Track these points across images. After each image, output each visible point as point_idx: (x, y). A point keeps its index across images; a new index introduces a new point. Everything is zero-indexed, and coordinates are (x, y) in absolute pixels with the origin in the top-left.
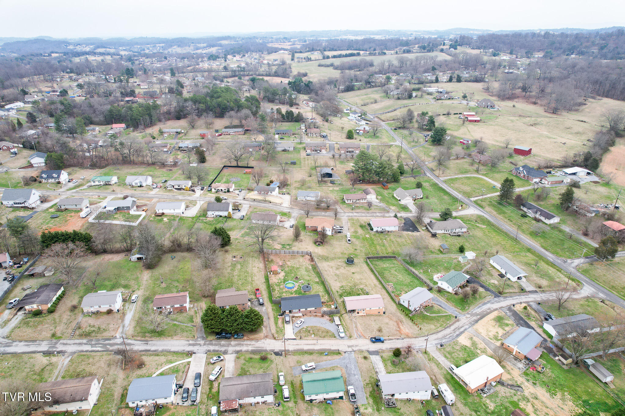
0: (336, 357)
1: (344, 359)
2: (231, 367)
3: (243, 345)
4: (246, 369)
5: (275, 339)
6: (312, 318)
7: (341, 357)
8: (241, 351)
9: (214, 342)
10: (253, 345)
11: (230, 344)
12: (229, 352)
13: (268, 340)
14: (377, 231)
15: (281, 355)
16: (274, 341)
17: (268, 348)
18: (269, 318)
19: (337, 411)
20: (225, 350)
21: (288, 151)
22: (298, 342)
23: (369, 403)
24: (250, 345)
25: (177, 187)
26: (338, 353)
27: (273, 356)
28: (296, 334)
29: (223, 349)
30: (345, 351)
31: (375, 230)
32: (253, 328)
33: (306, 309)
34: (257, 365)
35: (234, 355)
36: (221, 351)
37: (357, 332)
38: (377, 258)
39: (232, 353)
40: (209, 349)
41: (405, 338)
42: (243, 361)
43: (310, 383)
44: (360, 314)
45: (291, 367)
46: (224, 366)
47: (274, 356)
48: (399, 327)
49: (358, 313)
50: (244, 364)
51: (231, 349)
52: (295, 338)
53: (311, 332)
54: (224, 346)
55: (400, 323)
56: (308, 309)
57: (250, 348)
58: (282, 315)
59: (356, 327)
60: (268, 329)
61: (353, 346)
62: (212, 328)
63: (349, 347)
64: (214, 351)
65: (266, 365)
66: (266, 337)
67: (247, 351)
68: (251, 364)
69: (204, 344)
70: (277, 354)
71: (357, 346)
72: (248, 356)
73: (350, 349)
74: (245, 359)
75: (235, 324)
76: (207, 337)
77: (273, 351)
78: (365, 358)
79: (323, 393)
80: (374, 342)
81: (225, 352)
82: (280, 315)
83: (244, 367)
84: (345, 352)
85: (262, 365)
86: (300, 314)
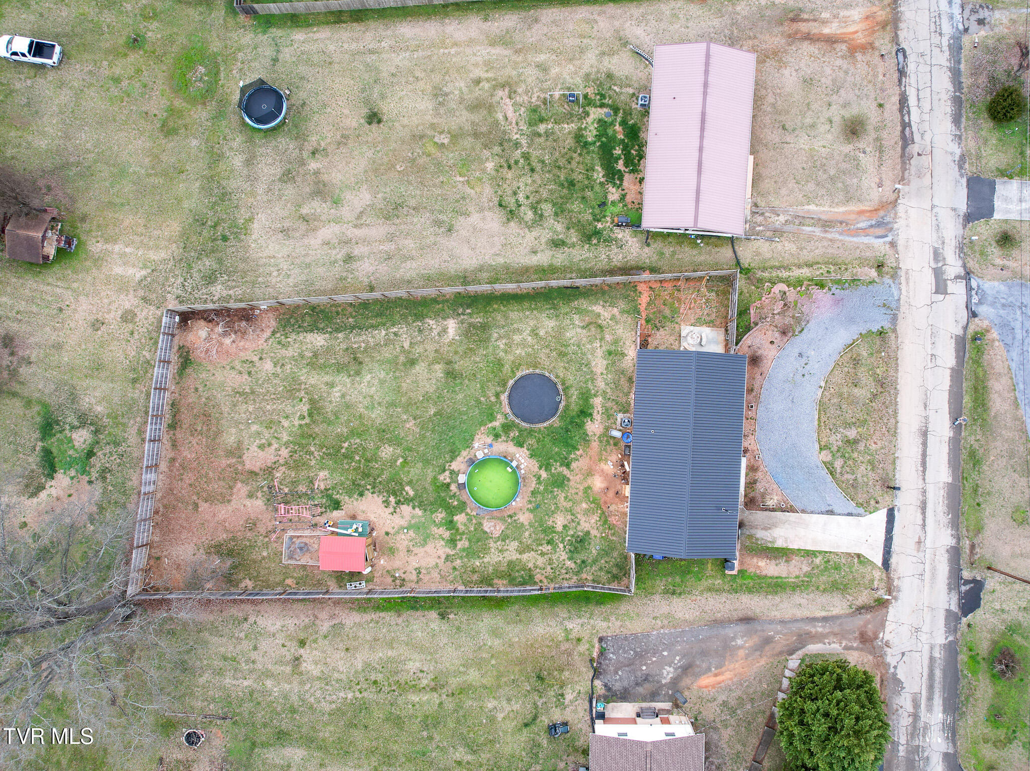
1: (1006, 327)
3: (915, 750)
5: (882, 604)
7: (994, 334)
10: (916, 704)
13: (887, 635)
15: (977, 586)
16: (893, 612)
18: (746, 620)
22: (906, 502)
24: (915, 716)
27: (986, 618)
28: (867, 506)
37: (857, 232)
41: (895, 40)
47: (977, 617)
48: (831, 41)
52: (882, 515)
55: (803, 27)
57: (936, 717)
59: (827, 225)
61: (938, 273)
63: (941, 288)
66: (867, 640)
71: (937, 255)
72: (980, 728)
73: (958, 289)
74: (1000, 744)
78: (1006, 239)
84: (974, 315)
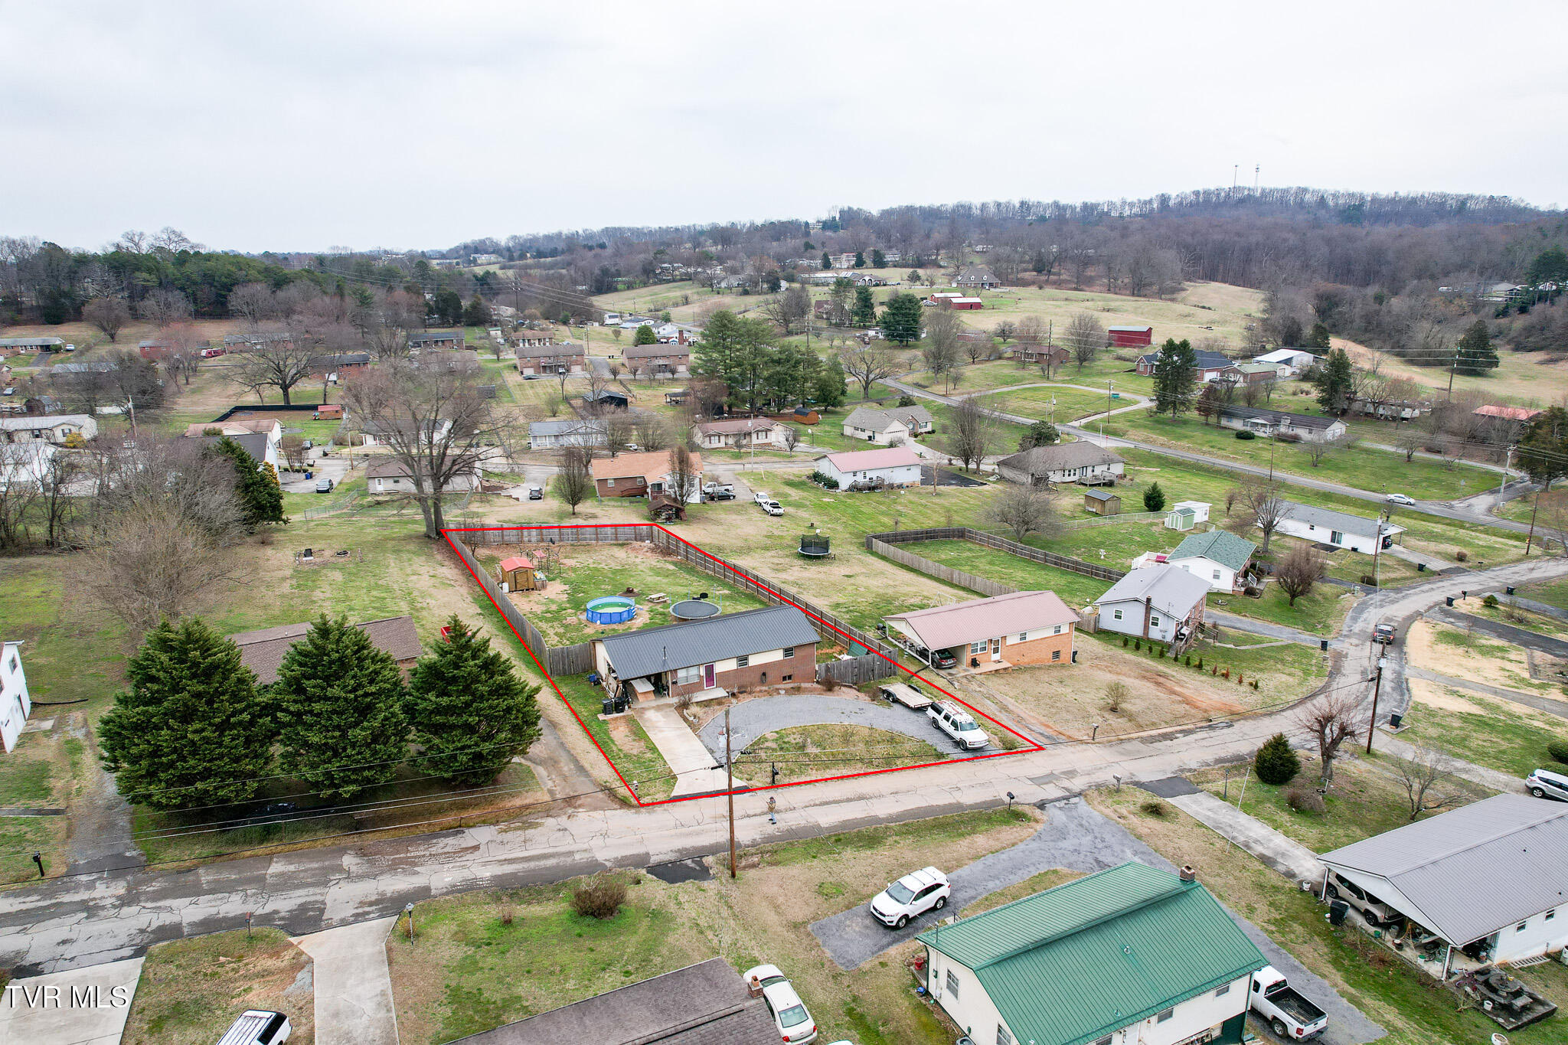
0: (1009, 833)
1: (1061, 832)
2: (369, 1007)
4: (494, 994)
5: (624, 803)
6: (781, 699)
7: (1039, 827)
8: (424, 893)
9: (206, 876)
11: (339, 869)
12: (332, 914)
13: (583, 815)
15: (700, 873)
17: (605, 854)
20: (303, 908)
26: (1011, 814)
27: (656, 890)
28: (737, 771)
29: (284, 904)
30: (1034, 801)
32: (486, 747)
34: (564, 955)
35: (379, 926)
36: (267, 919)
39: (359, 918)
40: (166, 919)
41: (1233, 721)
42: (451, 952)
43: (1025, 965)
44: (984, 667)
45: (796, 926)
46: (306, 1007)
47: (656, 885)
48: (1174, 692)
49: (974, 663)
50: (469, 966)
51: (341, 896)
52: (738, 784)
54: (286, 884)
55: (1162, 680)
56: (753, 661)
57: (483, 870)
58: (618, 706)
59: (1006, 709)
60: (567, 767)
61: (1055, 778)
62: (187, 779)
63: (1042, 781)
64: (209, 925)
65: (631, 943)
66: (570, 802)
67: (469, 888)
68: (517, 957)
69: (125, 901)
70: (671, 871)
71: (1072, 775)
72: (483, 916)
73: (1055, 792)
74: (462, 936)
75: (358, 734)
76: (151, 858)
77: (641, 861)
78: (1155, 811)
79: (1196, 991)
81: (308, 920)
82: (606, 710)
83: (469, 982)
84: (1042, 807)
85: (604, 947)
86: (719, 693)
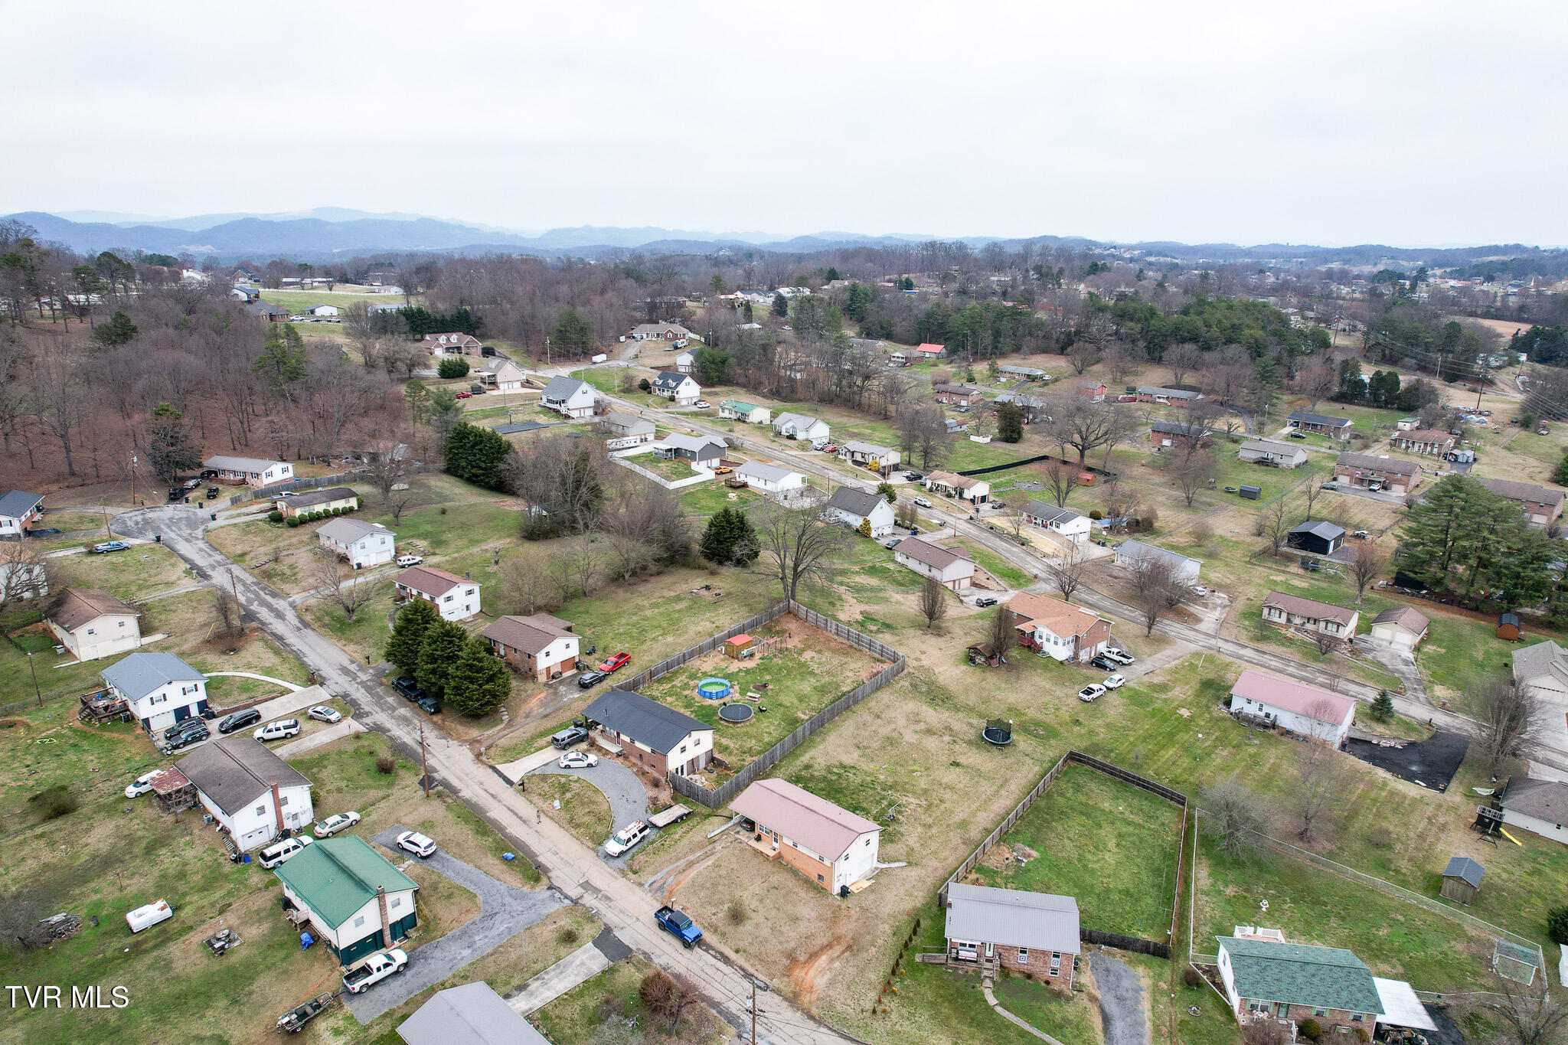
0: (513, 880)
5: (480, 755)
7: (526, 888)
8: (385, 731)
12: (366, 719)
14: (1239, 717)
19: (285, 972)
21: (1276, 466)
23: (366, 1028)
25: (858, 457)
26: (534, 872)
27: (412, 780)
30: (556, 883)
31: (1235, 706)
33: (632, 741)
37: (668, 874)
38: (1112, 772)
44: (756, 844)
47: (415, 779)
49: (758, 838)
51: (377, 717)
53: (568, 795)
56: (638, 744)
57: (408, 738)
59: (691, 863)
60: (505, 732)
63: (587, 885)
66: (473, 741)
67: (392, 739)
70: (427, 782)
74: (360, 747)
77: (431, 770)
78: (568, 937)
80: (663, 926)
81: (360, 716)
84: (550, 887)
85: (361, 777)
86: (615, 749)
